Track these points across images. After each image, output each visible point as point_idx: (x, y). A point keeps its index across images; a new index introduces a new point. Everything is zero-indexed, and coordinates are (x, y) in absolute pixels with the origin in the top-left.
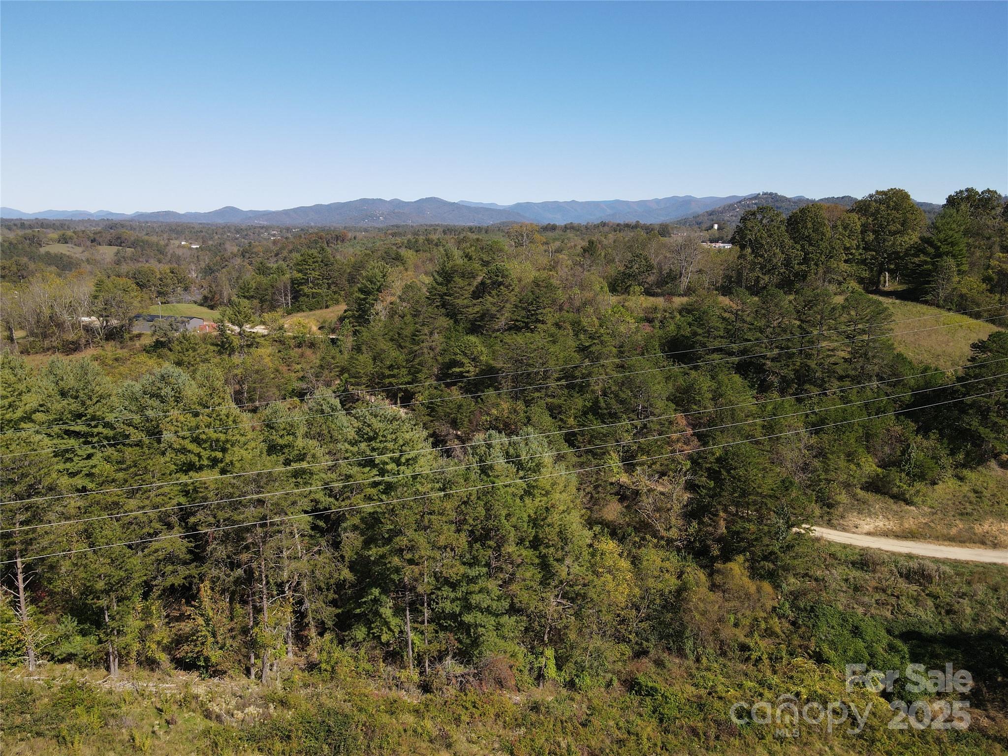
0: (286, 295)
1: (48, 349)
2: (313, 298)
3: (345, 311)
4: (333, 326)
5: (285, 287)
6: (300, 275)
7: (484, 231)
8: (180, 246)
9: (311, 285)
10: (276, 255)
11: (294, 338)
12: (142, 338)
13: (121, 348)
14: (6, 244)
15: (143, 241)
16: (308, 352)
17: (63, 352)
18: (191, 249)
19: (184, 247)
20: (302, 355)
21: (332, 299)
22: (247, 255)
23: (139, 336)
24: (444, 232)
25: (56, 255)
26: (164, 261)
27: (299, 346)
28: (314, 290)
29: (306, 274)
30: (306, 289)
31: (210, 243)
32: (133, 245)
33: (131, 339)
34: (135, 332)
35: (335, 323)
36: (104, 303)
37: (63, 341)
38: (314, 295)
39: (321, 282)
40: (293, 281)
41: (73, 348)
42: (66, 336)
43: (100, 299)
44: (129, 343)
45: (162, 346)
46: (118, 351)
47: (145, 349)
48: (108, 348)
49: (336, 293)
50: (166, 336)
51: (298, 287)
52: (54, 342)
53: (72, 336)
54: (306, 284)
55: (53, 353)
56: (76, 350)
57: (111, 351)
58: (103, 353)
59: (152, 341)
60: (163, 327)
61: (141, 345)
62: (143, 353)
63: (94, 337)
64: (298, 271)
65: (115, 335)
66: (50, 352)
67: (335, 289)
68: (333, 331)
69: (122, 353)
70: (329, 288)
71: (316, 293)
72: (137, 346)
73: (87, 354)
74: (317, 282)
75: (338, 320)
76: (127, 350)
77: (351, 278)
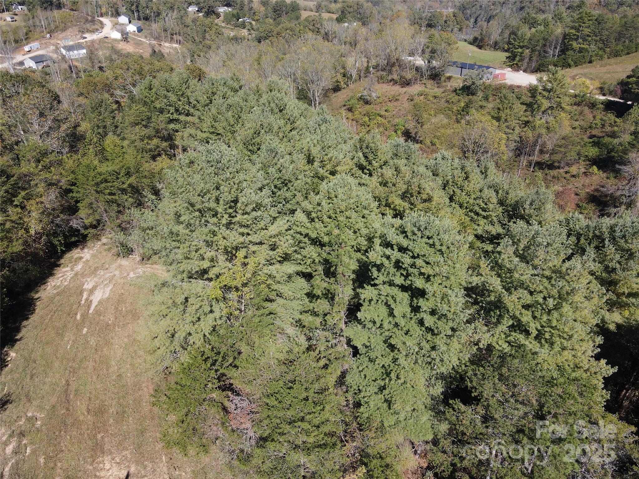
0: (556, 48)
1: (391, 81)
2: (580, 52)
3: (629, 77)
4: (612, 89)
5: (557, 41)
6: (573, 31)
9: (580, 41)
11: (576, 96)
12: (451, 81)
13: (438, 87)
16: (586, 110)
17: (400, 85)
20: (581, 113)
21: (596, 55)
23: (449, 78)
27: (578, 104)
28: (582, 46)
29: (578, 30)
30: (575, 44)
33: (445, 81)
34: (448, 75)
35: (615, 86)
36: (433, 52)
37: (401, 77)
38: (581, 50)
39: (590, 39)
40: (565, 36)
41: (407, 83)
42: (404, 74)
43: (430, 49)
44: (444, 84)
45: (468, 90)
46: (436, 90)
47: (455, 91)
48: (429, 86)
49: (601, 49)
50: (473, 83)
51: (568, 42)
52: (395, 77)
53: (409, 75)
54: (576, 40)
55: (394, 85)
56: (408, 84)
57: (431, 88)
58: (426, 89)
59: (461, 85)
60: (474, 77)
61: (451, 86)
62: (454, 94)
63: (422, 76)
64: (572, 28)
65: (435, 76)
66: (391, 84)
67: (601, 45)
68: (611, 93)
69: (438, 91)
70: (596, 44)
71: (583, 48)
72: (449, 88)
73: (415, 89)
74: (587, 38)
75: (618, 84)
76: (442, 90)
77: (620, 37)
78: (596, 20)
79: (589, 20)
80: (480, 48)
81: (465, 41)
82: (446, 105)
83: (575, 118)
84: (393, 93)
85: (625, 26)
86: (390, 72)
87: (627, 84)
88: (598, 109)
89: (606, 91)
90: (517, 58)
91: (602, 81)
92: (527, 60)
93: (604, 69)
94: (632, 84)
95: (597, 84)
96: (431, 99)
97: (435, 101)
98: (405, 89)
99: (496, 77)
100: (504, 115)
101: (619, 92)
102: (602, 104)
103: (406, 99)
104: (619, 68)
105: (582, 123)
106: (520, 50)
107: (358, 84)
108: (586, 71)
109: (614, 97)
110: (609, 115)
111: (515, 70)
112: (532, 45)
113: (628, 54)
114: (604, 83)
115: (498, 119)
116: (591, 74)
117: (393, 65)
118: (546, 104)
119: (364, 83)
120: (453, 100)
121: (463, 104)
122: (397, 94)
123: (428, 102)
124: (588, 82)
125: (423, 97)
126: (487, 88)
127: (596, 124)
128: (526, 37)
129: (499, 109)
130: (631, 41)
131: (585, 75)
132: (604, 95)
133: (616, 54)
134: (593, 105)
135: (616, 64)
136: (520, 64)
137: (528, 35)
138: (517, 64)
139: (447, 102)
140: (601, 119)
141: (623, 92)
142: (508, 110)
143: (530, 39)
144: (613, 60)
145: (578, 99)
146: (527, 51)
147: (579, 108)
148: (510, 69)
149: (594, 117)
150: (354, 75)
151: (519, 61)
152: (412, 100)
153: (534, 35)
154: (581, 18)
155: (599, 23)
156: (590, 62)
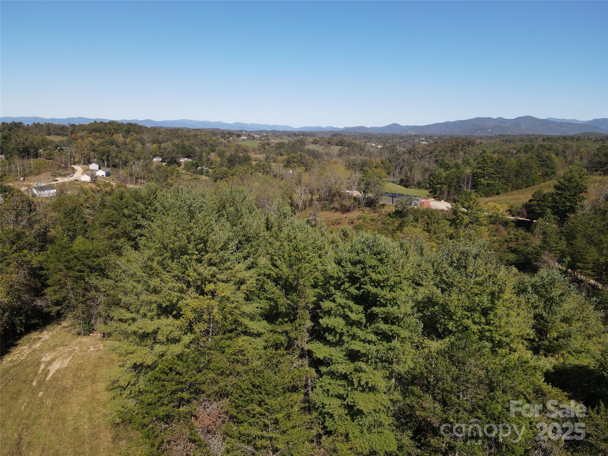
0: (468, 184)
1: (332, 209)
3: (530, 201)
4: (519, 210)
5: (468, 178)
6: (479, 170)
7: (575, 140)
8: (371, 146)
9: (487, 177)
10: (431, 153)
11: (490, 217)
12: (385, 207)
13: (374, 212)
14: (291, 144)
15: (353, 143)
16: (501, 228)
17: (340, 211)
18: (378, 148)
19: (373, 147)
20: (497, 230)
21: (502, 188)
22: (412, 153)
23: (383, 205)
24: (544, 140)
25: (312, 151)
26: (363, 155)
27: (494, 223)
28: (489, 182)
29: (484, 170)
30: (482, 180)
31: (388, 145)
32: (348, 145)
33: (380, 208)
34: (382, 203)
35: (521, 208)
36: (367, 184)
37: (342, 205)
38: (488, 185)
39: (494, 176)
40: (474, 175)
41: (346, 210)
42: (344, 202)
43: (365, 182)
44: (379, 210)
45: (399, 214)
46: (373, 214)
47: (389, 215)
48: (367, 212)
49: (505, 184)
50: (404, 208)
51: (477, 179)
52: (336, 205)
53: (348, 203)
54: (484, 177)
55: (335, 212)
56: (348, 211)
57: (368, 214)
58: (364, 214)
59: (394, 210)
60: (404, 202)
61: (385, 212)
62: (389, 217)
63: (359, 204)
64: (478, 168)
65: (371, 204)
66: (333, 211)
67: (504, 181)
68: (519, 214)
69: (375, 216)
70: (500, 180)
71: (490, 184)
72: (383, 212)
73: (355, 214)
74: (492, 175)
75: (523, 207)
76: (377, 214)
77: (517, 174)
78: (497, 162)
79: (491, 162)
80: (407, 187)
81: (394, 182)
82: (382, 226)
83: (493, 234)
84: (335, 218)
85: (520, 166)
86: (332, 201)
87: (531, 206)
88: (510, 226)
89: (515, 213)
90: (438, 192)
91: (510, 205)
92: (446, 193)
93: (510, 197)
94: (534, 206)
95: (506, 207)
96: (369, 221)
97: (373, 223)
98: (345, 215)
99: (423, 204)
100: (432, 229)
101: (525, 213)
102: (513, 222)
103: (347, 222)
104: (522, 196)
105: (499, 238)
106: (439, 186)
107: (304, 212)
108: (495, 198)
109: (521, 217)
110: (520, 231)
111: (438, 200)
112: (448, 182)
113: (527, 187)
114: (511, 207)
115: (429, 231)
116: (500, 200)
117: (334, 195)
118: (467, 219)
119: (309, 211)
120: (388, 221)
121: (397, 225)
122: (339, 218)
123: (367, 224)
124: (498, 206)
125: (361, 220)
126: (415, 212)
127: (511, 238)
128: (442, 176)
129: (428, 223)
130: (527, 177)
131: (495, 201)
132: (513, 216)
133: (517, 187)
134: (505, 224)
135: (519, 194)
136: (440, 196)
137: (444, 174)
138: (438, 197)
139: (383, 223)
140: (515, 235)
141: (529, 213)
142: (436, 224)
143: (446, 178)
144: (515, 192)
145: (493, 219)
146: (445, 186)
147: (495, 226)
148: (433, 199)
149: (508, 233)
150: (300, 204)
151: (440, 194)
152: (352, 223)
153: (449, 175)
154: (484, 160)
155: (500, 164)
156: (498, 194)
